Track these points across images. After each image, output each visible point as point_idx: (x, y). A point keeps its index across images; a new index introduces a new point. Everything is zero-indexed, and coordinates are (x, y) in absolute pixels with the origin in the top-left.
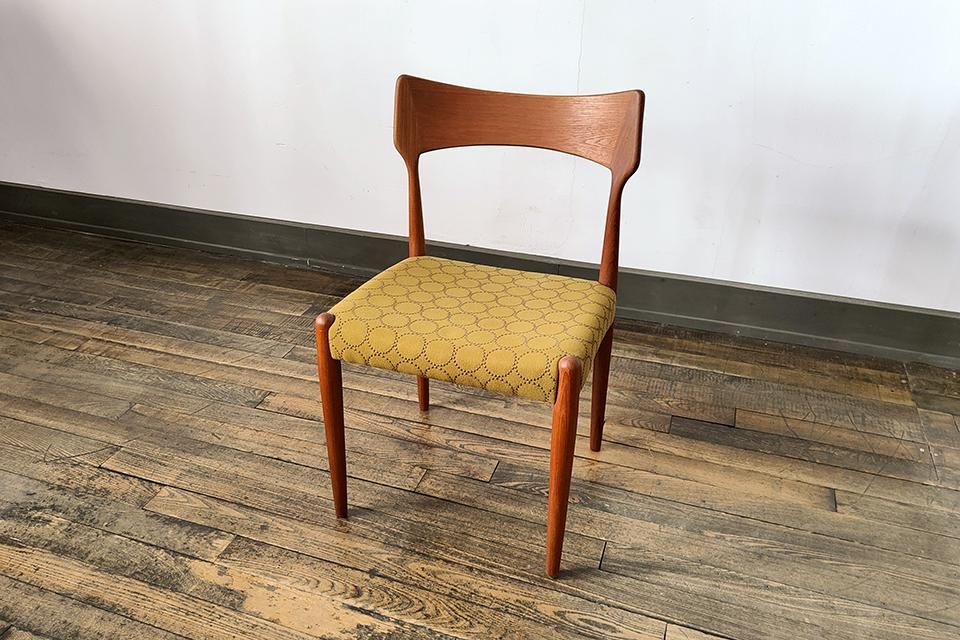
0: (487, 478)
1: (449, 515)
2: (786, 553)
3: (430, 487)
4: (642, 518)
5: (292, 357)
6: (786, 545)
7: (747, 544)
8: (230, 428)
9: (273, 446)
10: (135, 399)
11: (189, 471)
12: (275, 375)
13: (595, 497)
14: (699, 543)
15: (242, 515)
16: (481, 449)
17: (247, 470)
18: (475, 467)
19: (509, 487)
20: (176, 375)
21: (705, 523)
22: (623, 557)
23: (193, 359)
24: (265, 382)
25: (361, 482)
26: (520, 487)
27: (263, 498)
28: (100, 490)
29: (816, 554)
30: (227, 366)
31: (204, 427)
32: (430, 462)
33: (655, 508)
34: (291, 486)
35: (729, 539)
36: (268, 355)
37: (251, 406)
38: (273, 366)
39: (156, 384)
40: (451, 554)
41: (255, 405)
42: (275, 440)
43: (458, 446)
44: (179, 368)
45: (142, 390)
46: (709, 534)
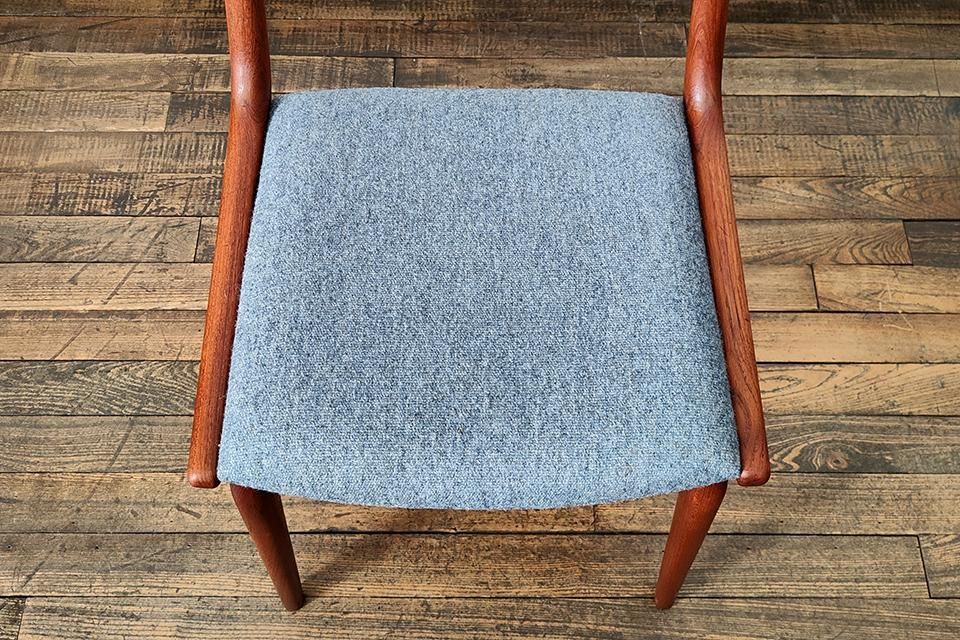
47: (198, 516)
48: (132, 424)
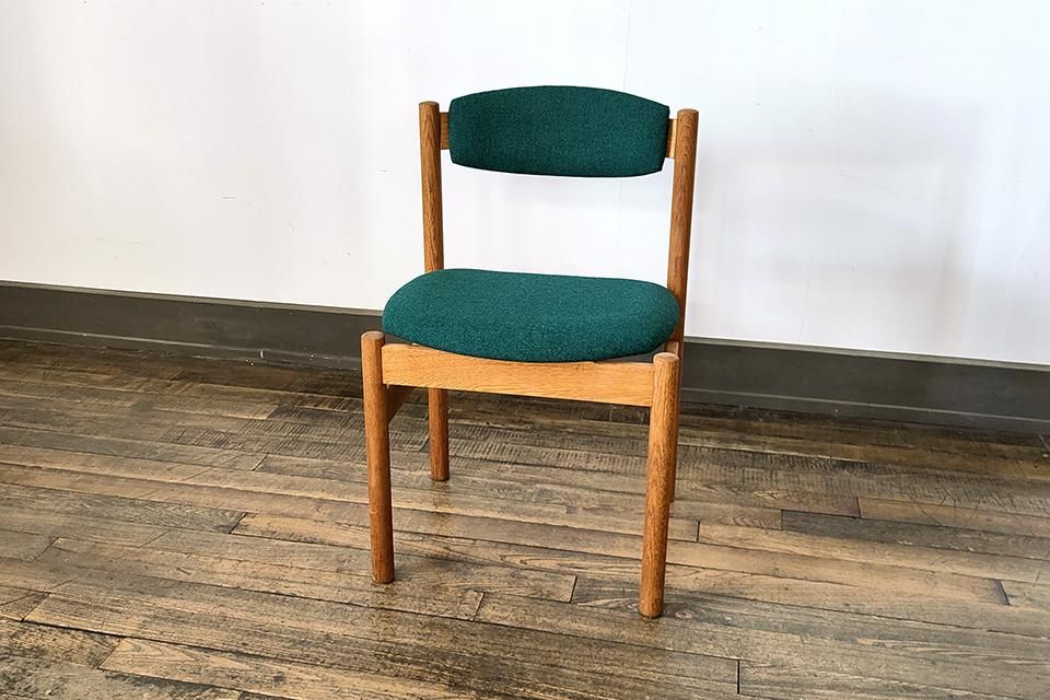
0: (567, 597)
1: (528, 645)
2: (963, 656)
3: (494, 613)
4: (776, 629)
5: (266, 469)
6: (961, 646)
7: (913, 649)
8: (201, 559)
9: (267, 578)
10: (54, 532)
11: (155, 617)
12: (247, 492)
13: (710, 610)
14: (855, 652)
15: (244, 666)
16: (550, 563)
17: (238, 611)
18: (548, 586)
19: (597, 607)
20: (108, 500)
21: (856, 630)
22: (764, 676)
23: (128, 479)
24: (235, 502)
25: (399, 613)
26: (611, 605)
27: (267, 643)
28: (31, 650)
29: (998, 654)
30: (178, 484)
31: (164, 561)
32: (487, 583)
33: (789, 617)
34: (303, 625)
35: (891, 645)
36: (232, 467)
37: (224, 532)
38: (242, 481)
39: (82, 512)
40: (543, 692)
41: (229, 529)
42: (267, 570)
43: (518, 562)
44: (109, 491)
45: (62, 520)
46: (863, 642)
47: (189, 574)
48: (169, 530)
